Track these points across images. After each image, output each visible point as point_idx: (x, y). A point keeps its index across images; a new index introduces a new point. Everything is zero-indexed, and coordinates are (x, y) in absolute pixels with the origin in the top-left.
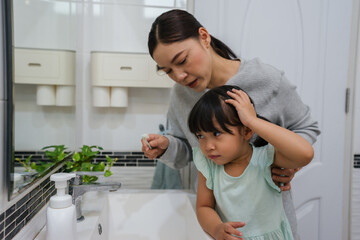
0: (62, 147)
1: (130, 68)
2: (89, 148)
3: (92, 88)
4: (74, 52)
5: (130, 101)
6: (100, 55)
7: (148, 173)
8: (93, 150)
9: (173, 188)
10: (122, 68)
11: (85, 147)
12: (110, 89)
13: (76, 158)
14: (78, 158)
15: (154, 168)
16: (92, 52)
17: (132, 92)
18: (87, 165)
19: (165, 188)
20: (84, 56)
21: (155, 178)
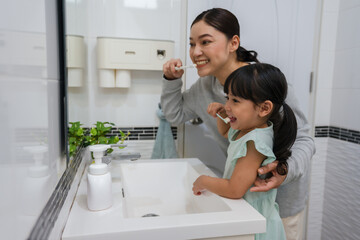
0: (78, 124)
1: (134, 53)
2: (103, 124)
3: (98, 71)
4: (82, 37)
5: (132, 82)
7: (148, 145)
8: (106, 126)
9: (171, 158)
10: (127, 52)
11: (99, 123)
12: (115, 71)
13: (94, 133)
14: (95, 133)
15: (153, 141)
16: (98, 38)
17: (135, 74)
18: (102, 139)
19: (164, 158)
20: (91, 42)
21: (155, 149)
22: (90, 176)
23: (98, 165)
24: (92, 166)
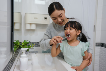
0: (18, 41)
1: (37, 18)
2: (26, 41)
3: (25, 24)
4: (20, 13)
5: (36, 28)
6: (28, 14)
8: (27, 42)
10: (35, 18)
12: (31, 24)
13: (23, 44)
16: (25, 13)
17: (37, 25)
18: (26, 46)
20: (23, 15)
22: (21, 59)
23: (24, 55)
24: (21, 55)
